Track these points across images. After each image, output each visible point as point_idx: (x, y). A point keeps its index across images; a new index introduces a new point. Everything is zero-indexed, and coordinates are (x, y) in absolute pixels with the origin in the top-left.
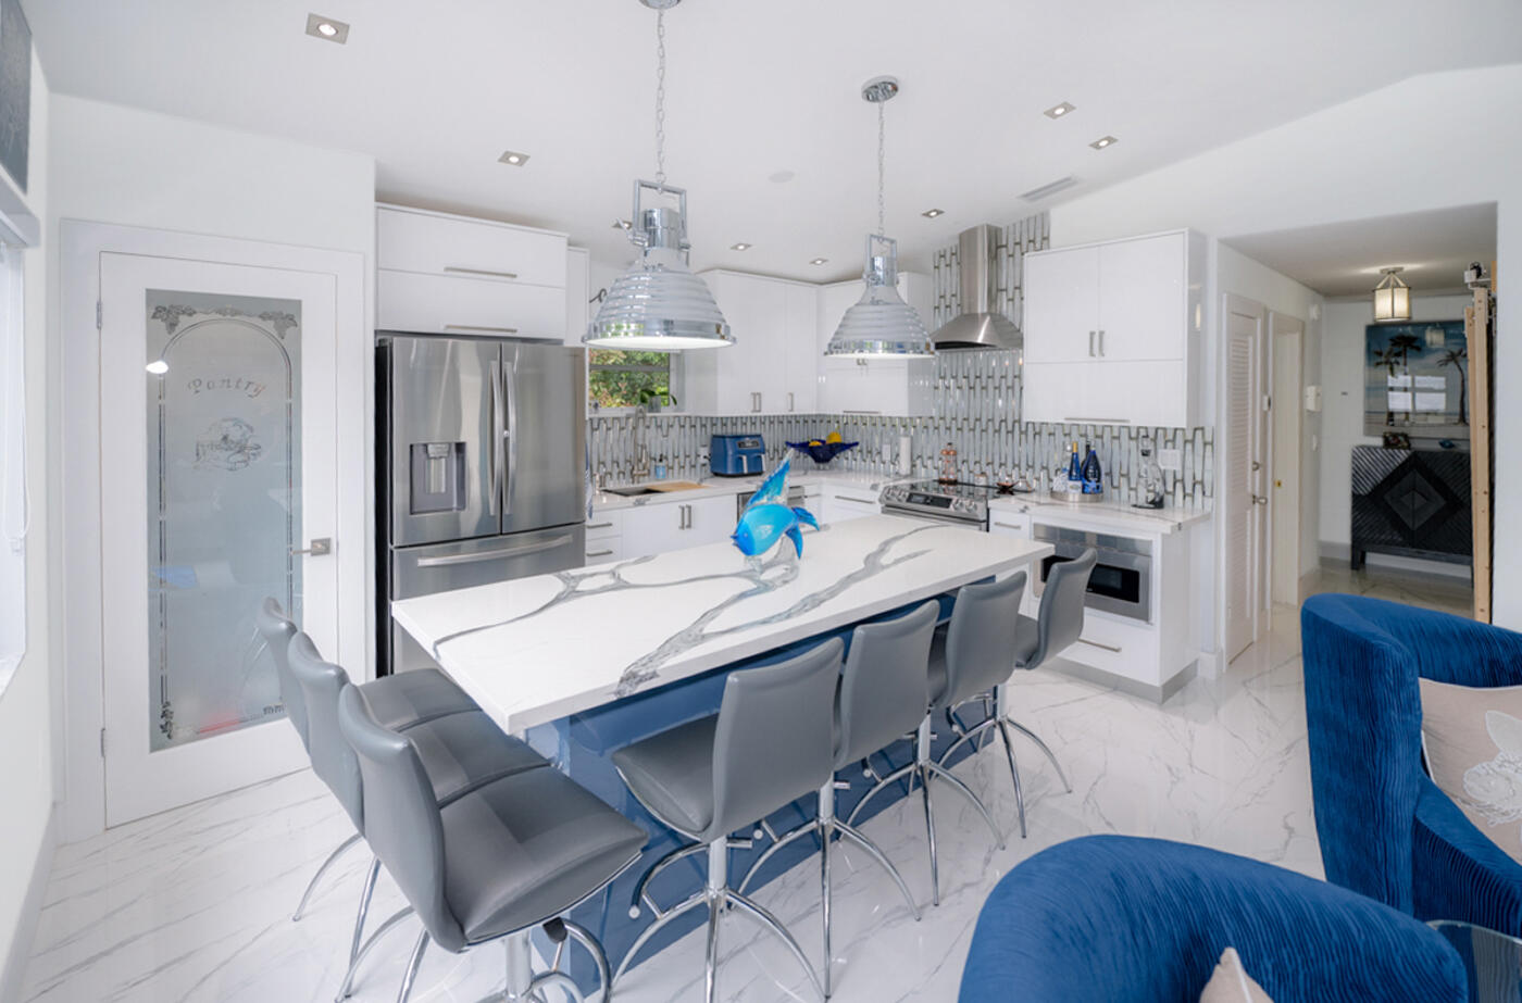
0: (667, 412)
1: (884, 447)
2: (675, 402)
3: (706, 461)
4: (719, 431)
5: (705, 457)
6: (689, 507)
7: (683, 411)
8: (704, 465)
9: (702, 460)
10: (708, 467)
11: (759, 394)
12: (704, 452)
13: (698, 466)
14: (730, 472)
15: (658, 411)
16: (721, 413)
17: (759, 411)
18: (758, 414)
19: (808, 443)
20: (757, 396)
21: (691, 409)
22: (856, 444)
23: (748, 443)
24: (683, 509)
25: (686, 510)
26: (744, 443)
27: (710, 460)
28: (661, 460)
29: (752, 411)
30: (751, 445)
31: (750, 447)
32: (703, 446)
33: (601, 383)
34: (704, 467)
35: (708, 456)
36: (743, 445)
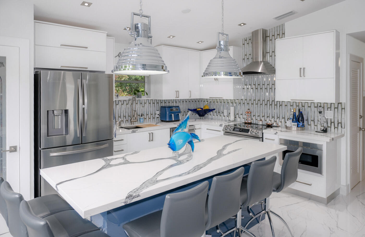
0: (144, 98)
1: (225, 110)
2: (147, 94)
3: (159, 116)
4: (163, 105)
5: (158, 115)
7: (150, 97)
8: (158, 118)
9: (157, 116)
10: (159, 118)
12: (158, 112)
13: (156, 118)
14: (167, 120)
15: (141, 98)
16: (164, 98)
17: (178, 97)
18: (178, 99)
19: (197, 109)
20: (177, 92)
21: (153, 97)
22: (214, 109)
23: (174, 109)
24: (150, 134)
26: (173, 109)
27: (160, 116)
28: (142, 116)
29: (176, 98)
30: (175, 110)
31: (175, 111)
32: (157, 111)
33: (119, 87)
34: (158, 119)
35: (159, 114)
36: (172, 110)
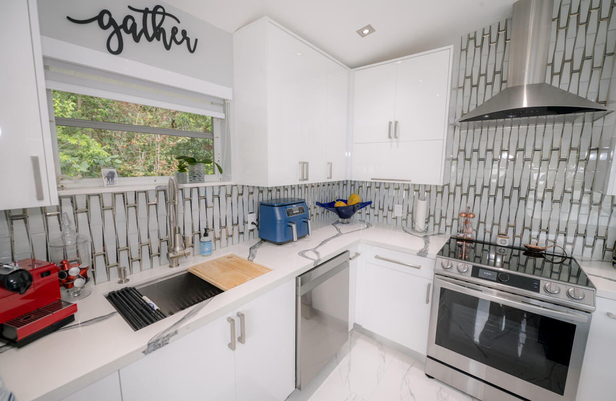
0: (211, 181)
1: (396, 206)
2: (221, 170)
3: (254, 227)
4: (265, 197)
5: (253, 223)
6: (241, 315)
7: (229, 179)
8: (252, 230)
9: (250, 227)
10: (256, 232)
11: (307, 163)
12: (252, 218)
13: (246, 233)
14: (279, 241)
15: (201, 181)
16: (271, 185)
17: (307, 179)
18: (305, 182)
20: (304, 165)
21: (238, 176)
22: (370, 203)
23: (295, 209)
24: (231, 321)
25: (237, 321)
26: (291, 211)
27: (257, 226)
28: (206, 235)
29: (300, 180)
30: (298, 211)
31: (297, 213)
32: (249, 216)
33: (173, 155)
34: (252, 233)
35: (255, 222)
36: (291, 213)
